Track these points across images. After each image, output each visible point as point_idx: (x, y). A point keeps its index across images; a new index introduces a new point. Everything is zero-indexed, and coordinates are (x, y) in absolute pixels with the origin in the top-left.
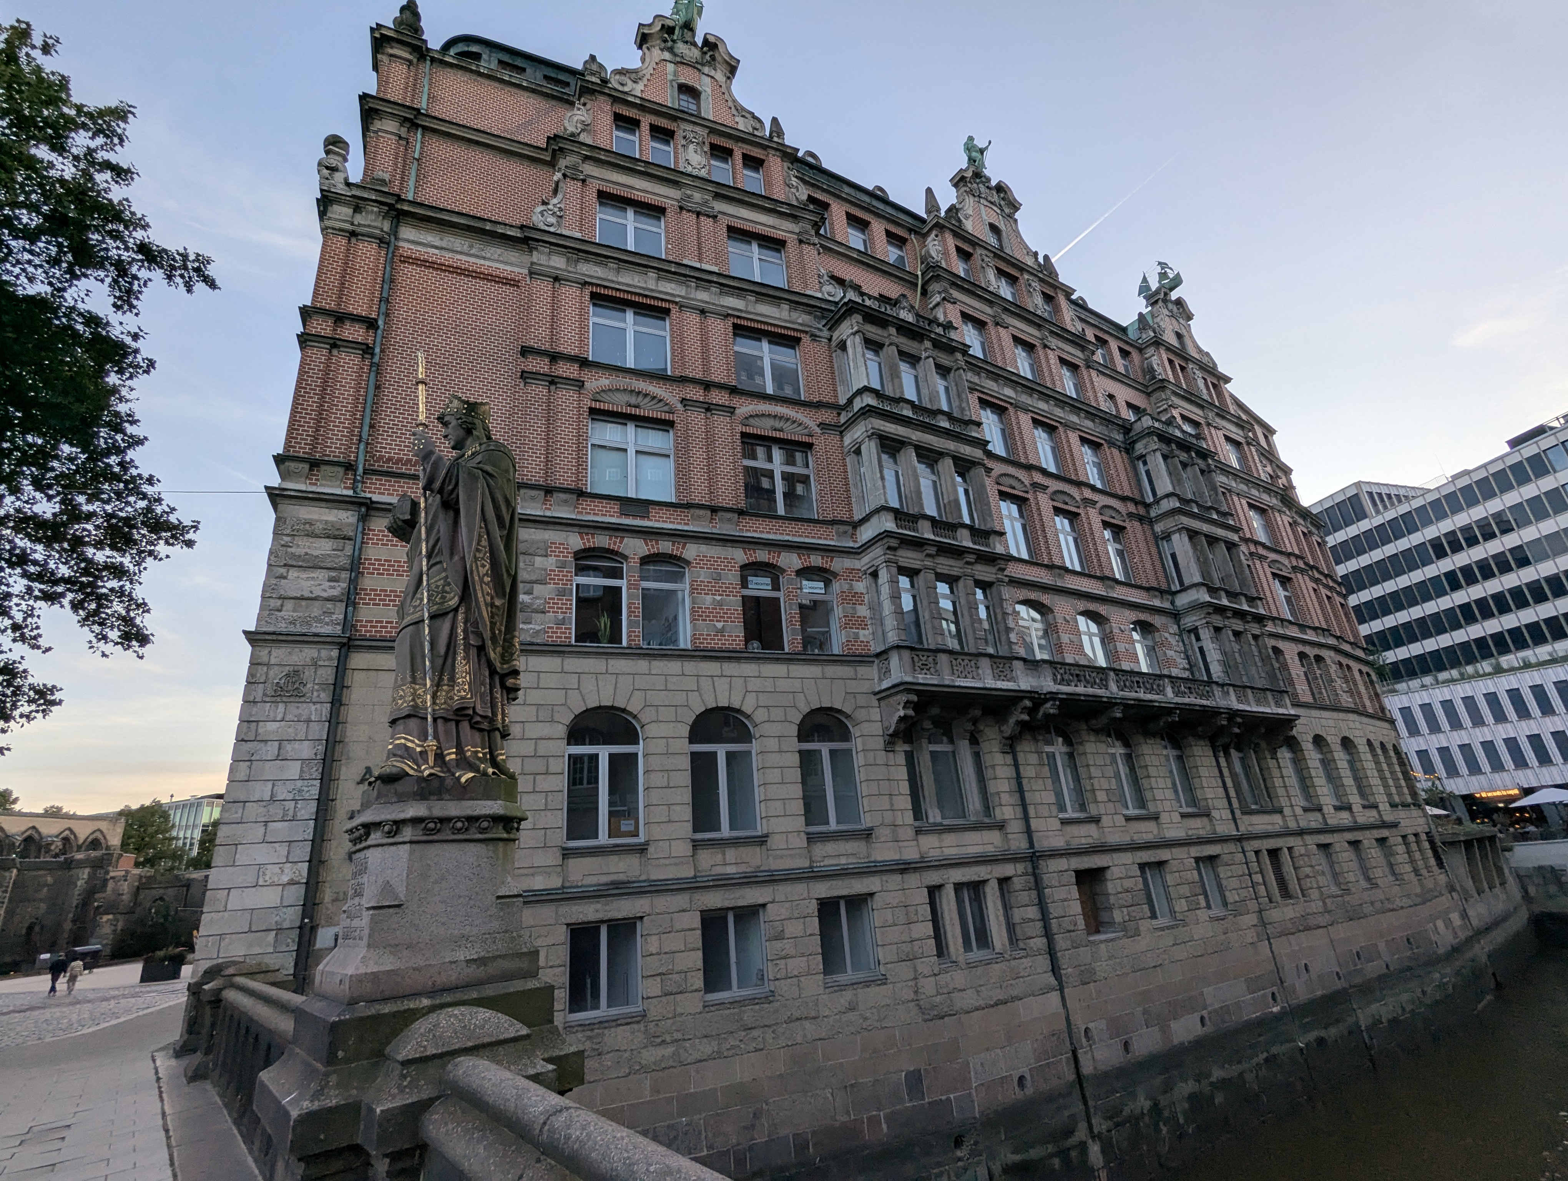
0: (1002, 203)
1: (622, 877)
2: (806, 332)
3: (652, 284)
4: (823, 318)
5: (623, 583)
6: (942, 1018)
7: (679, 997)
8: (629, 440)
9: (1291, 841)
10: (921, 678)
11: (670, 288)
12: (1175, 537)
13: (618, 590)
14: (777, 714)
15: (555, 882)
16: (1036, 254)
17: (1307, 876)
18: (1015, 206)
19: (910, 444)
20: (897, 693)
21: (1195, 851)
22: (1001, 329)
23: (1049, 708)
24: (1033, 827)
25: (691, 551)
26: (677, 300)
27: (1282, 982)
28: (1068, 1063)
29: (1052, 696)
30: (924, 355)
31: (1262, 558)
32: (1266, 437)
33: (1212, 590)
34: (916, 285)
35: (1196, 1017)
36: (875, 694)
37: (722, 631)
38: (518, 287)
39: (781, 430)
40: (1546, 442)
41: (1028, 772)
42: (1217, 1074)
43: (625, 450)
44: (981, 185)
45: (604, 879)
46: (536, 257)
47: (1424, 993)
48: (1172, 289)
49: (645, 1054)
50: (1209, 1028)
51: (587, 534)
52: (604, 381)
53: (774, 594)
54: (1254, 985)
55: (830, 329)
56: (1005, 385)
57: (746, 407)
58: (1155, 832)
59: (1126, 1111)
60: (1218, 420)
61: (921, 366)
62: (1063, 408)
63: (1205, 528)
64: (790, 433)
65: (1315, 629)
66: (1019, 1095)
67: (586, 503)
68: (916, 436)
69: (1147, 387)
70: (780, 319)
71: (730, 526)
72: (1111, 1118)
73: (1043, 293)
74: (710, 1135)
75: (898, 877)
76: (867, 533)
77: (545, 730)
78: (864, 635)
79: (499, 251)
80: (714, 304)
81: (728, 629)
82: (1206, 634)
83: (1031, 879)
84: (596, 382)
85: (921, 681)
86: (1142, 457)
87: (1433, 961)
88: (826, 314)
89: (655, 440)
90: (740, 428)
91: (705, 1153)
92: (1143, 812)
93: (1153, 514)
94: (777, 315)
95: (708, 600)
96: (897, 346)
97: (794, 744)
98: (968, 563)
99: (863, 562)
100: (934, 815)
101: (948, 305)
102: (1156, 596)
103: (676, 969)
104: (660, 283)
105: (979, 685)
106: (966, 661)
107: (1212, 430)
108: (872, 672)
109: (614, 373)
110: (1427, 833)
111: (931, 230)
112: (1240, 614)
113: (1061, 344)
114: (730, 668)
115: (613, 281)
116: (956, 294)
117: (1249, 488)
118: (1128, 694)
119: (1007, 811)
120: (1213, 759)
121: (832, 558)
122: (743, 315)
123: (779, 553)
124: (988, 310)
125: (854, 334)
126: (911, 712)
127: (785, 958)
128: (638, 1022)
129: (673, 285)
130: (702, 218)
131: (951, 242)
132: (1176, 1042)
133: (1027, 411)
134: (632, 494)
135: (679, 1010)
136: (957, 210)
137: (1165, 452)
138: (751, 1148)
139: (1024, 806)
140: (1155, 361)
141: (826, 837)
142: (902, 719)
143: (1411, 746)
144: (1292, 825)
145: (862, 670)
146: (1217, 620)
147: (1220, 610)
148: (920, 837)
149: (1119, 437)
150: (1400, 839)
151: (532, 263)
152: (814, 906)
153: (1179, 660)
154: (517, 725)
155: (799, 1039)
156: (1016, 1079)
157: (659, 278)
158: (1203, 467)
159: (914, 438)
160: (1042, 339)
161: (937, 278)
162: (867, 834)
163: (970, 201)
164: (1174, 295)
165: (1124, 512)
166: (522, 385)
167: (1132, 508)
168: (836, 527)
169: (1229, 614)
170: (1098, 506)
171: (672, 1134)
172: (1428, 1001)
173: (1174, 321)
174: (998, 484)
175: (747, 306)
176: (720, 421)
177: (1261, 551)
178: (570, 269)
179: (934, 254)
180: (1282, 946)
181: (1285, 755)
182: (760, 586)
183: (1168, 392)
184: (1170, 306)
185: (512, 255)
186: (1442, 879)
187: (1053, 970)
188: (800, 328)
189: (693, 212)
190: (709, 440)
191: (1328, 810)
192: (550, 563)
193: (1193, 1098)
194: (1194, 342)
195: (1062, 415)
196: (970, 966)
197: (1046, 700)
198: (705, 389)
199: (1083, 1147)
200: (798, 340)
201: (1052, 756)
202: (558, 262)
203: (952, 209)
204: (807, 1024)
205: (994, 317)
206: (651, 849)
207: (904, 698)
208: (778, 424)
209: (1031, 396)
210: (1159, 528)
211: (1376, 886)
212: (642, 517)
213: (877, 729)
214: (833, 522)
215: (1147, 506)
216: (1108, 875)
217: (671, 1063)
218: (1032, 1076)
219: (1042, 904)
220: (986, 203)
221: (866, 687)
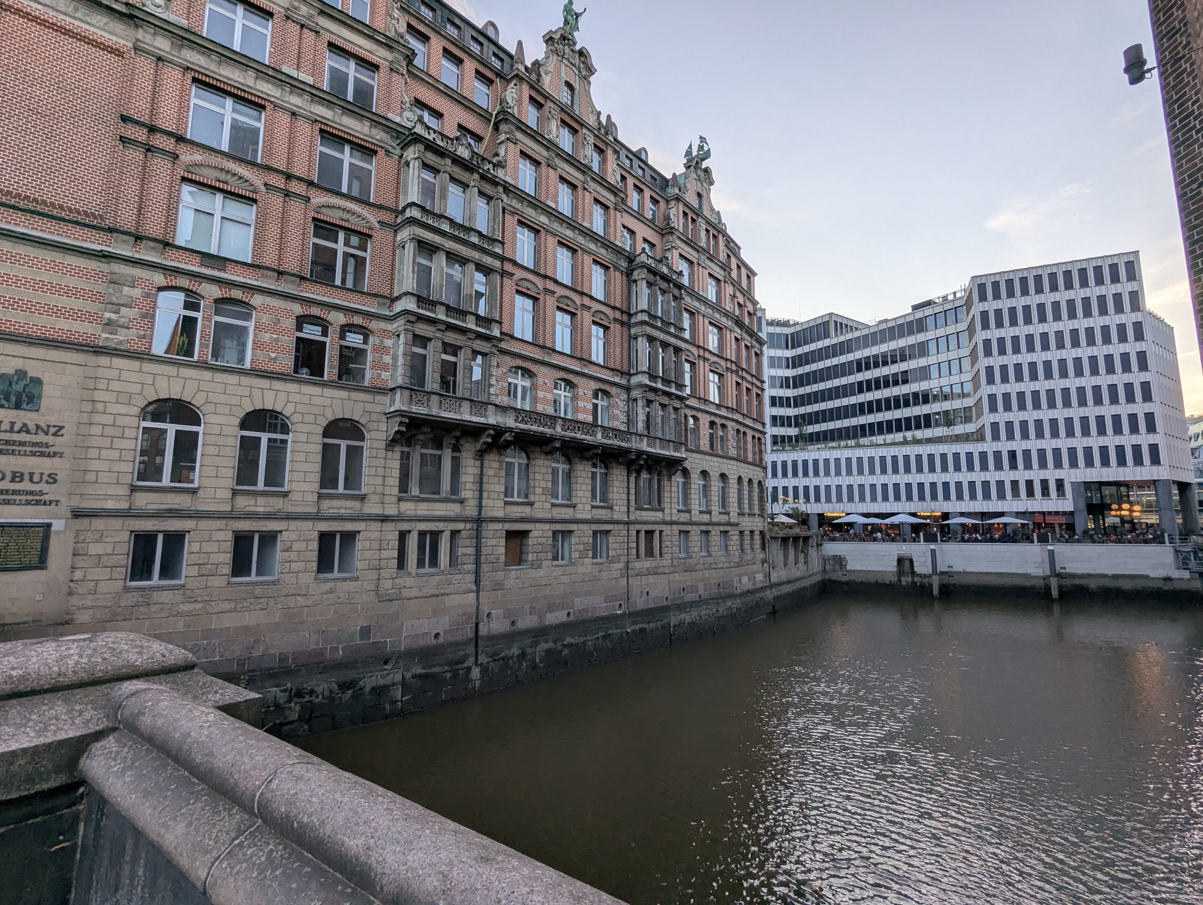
0: (582, 65)
1: (177, 507)
2: (382, 148)
3: (250, 82)
4: (398, 138)
5: (199, 315)
6: (391, 601)
7: (210, 578)
8: (216, 208)
9: (663, 527)
10: (414, 409)
11: (266, 88)
12: (640, 339)
13: (195, 319)
14: (310, 418)
15: (124, 505)
16: (599, 114)
17: (667, 547)
18: (591, 71)
19: (442, 250)
20: (396, 416)
21: (594, 527)
22: (551, 170)
23: (508, 437)
24: (483, 504)
25: (257, 300)
26: (273, 99)
27: (628, 599)
28: (471, 629)
29: (510, 430)
30: (472, 184)
31: (705, 359)
32: (748, 277)
33: (653, 377)
34: (490, 121)
35: (566, 612)
36: (386, 414)
37: (275, 359)
38: (123, 57)
39: (347, 221)
40: (928, 311)
41: (489, 472)
42: (568, 640)
43: (213, 215)
44: (566, 47)
45: (163, 507)
46: (140, 34)
47: (717, 611)
48: (703, 160)
49: (182, 606)
50: (572, 618)
51: (170, 276)
52: (198, 157)
53: (323, 339)
54: (607, 599)
55: (402, 149)
56: (542, 213)
57: (319, 199)
58: (571, 514)
59: (502, 654)
60: (708, 262)
61: (468, 191)
62: (585, 237)
63: (662, 336)
64: (354, 223)
65: (727, 408)
66: (434, 642)
67: (170, 252)
68: (449, 245)
69: (662, 230)
70: (360, 133)
71: (293, 287)
72: (492, 657)
73: (595, 146)
74: (222, 650)
75: (379, 524)
76: (399, 307)
77: (124, 409)
78: (385, 375)
79: (105, 20)
80: (304, 110)
81: (280, 358)
82: (640, 403)
83: (475, 532)
84: (188, 156)
85: (414, 411)
86: (635, 281)
87: (732, 596)
88: (400, 135)
89: (238, 210)
90: (312, 214)
91: (218, 658)
92: (568, 502)
93: (633, 321)
94: (359, 129)
95: (267, 337)
96: (450, 175)
97: (319, 439)
98: (469, 338)
99: (391, 327)
100: (415, 491)
101: (510, 144)
102: (617, 375)
103: (210, 562)
104: (258, 82)
105: (459, 417)
106: (453, 402)
107: (701, 268)
108: (386, 399)
109: (207, 152)
110: (761, 532)
111: (513, 78)
112: (669, 394)
113: (599, 188)
114: (277, 385)
115: (214, 72)
116: (519, 135)
117: (714, 312)
118: (569, 434)
119: (468, 493)
120: (626, 478)
121: (371, 320)
122: (330, 123)
123: (330, 311)
124: (545, 153)
125: (416, 159)
126: (403, 429)
127: (289, 562)
128: (178, 589)
129: (270, 86)
130: (306, 31)
131: (526, 91)
132: (547, 623)
133: (555, 235)
134: (214, 251)
135: (209, 584)
136: (540, 65)
137: (651, 281)
138: (249, 658)
139: (481, 491)
140: (673, 212)
141: (331, 497)
142: (398, 432)
143: (770, 483)
144: (667, 518)
145: (378, 398)
146: (651, 396)
147: (655, 390)
148: (401, 503)
149: (624, 264)
150: (737, 533)
151: (137, 40)
152: (316, 535)
153: (621, 417)
154: (100, 404)
155: (292, 605)
156: (433, 634)
157: (257, 78)
158: (678, 295)
159: (447, 245)
160: (584, 183)
161: (506, 120)
162: (362, 498)
163: (554, 58)
164: (704, 165)
165: (611, 317)
166: (121, 147)
167: (618, 315)
168: (378, 299)
169: (660, 393)
170: (592, 310)
171: (196, 649)
172: (719, 615)
173: (699, 182)
174: (517, 285)
175: (334, 117)
176: (296, 208)
177: (707, 355)
178: (174, 52)
179: (509, 100)
180: (635, 582)
181: (678, 479)
182: (312, 332)
183: (675, 237)
184: (699, 172)
185: (119, 27)
186: (760, 555)
187: (476, 582)
188: (377, 143)
189: (297, 23)
190: (284, 219)
191: (695, 512)
192: (137, 292)
193: (548, 651)
194: (710, 202)
195: (583, 242)
196: (418, 576)
197: (506, 432)
198: (286, 179)
199: (469, 669)
200: (375, 152)
201: (510, 465)
202: (162, 44)
203: (536, 63)
204: (299, 598)
205: (548, 159)
206: (201, 492)
207: (398, 419)
208: (346, 216)
209: (561, 225)
210: (633, 331)
211: (711, 556)
212: (219, 270)
213: (383, 436)
214: (376, 295)
215: (630, 315)
216: (531, 535)
217: (200, 612)
218: (444, 634)
219: (478, 548)
220: (567, 63)
221: (380, 408)
